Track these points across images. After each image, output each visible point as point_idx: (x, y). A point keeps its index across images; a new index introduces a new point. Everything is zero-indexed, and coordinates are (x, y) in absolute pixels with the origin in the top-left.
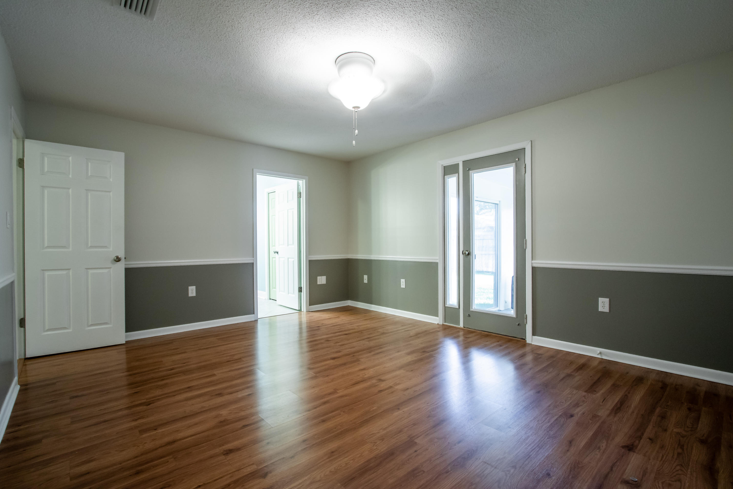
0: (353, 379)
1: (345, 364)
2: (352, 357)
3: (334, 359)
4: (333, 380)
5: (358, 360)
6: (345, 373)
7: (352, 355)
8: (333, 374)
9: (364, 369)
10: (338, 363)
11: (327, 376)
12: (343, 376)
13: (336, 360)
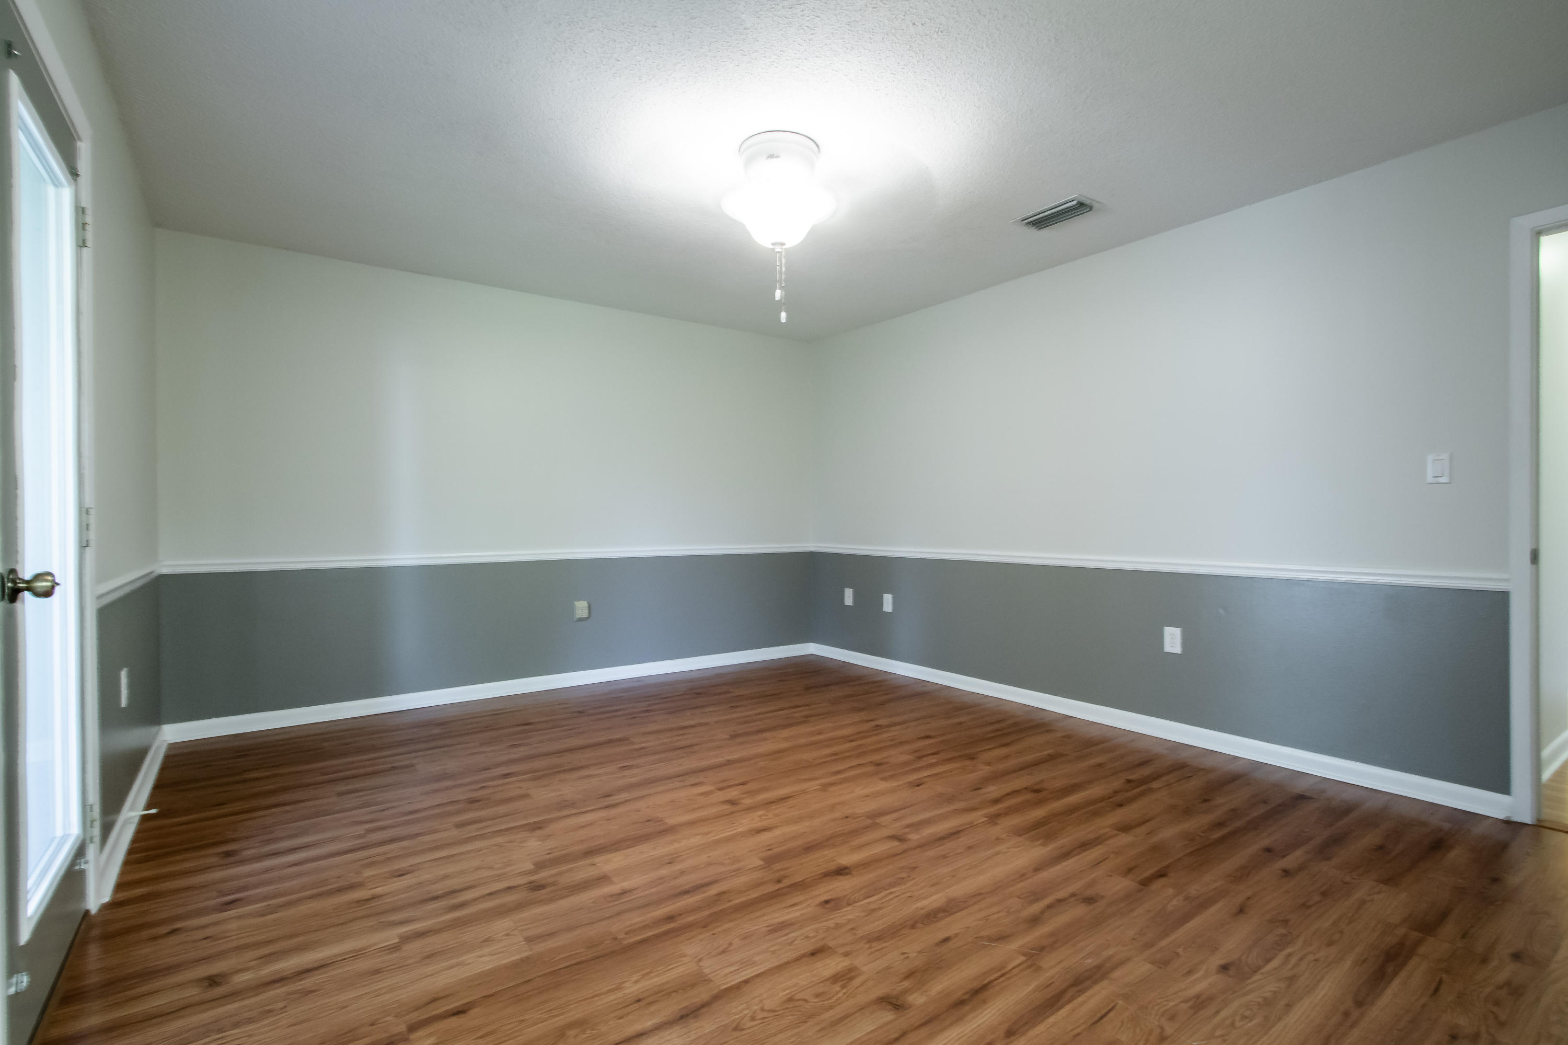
0: (790, 808)
1: (809, 848)
2: (785, 877)
3: (842, 871)
4: (833, 807)
5: (770, 861)
6: (807, 824)
7: (786, 882)
8: (834, 820)
9: (759, 831)
10: (826, 852)
11: (846, 817)
12: (811, 816)
13: (832, 866)
